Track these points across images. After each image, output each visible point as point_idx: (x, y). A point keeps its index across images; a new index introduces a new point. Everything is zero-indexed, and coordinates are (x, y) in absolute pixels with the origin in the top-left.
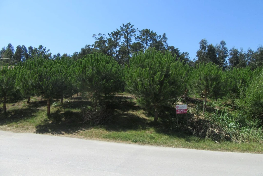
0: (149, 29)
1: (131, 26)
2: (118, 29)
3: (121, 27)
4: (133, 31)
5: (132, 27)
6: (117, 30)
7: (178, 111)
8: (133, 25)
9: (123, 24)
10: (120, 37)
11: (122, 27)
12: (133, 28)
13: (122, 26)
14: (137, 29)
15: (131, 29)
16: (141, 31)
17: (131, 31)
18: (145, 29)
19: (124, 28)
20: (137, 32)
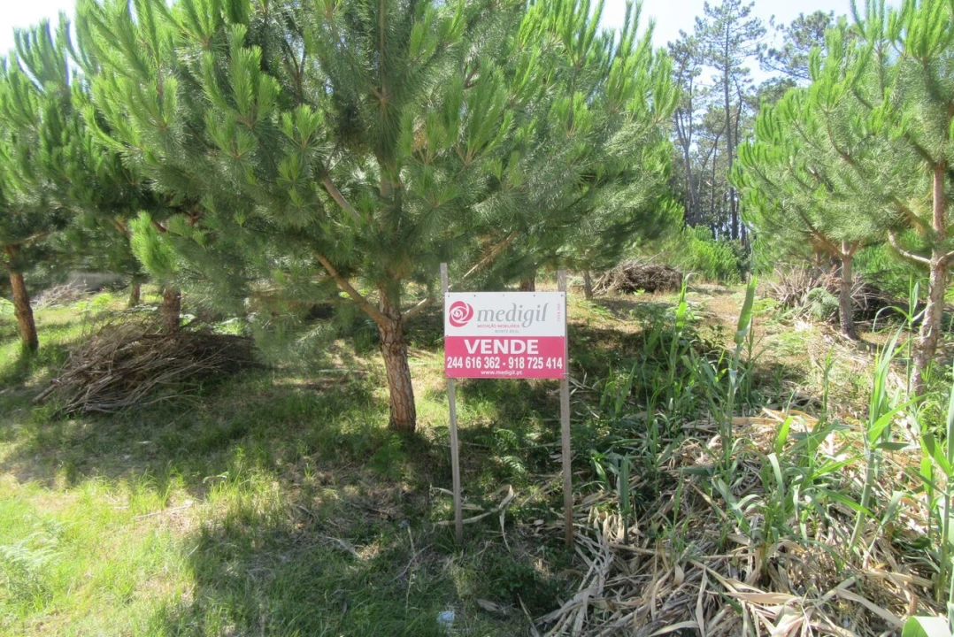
0: (827, 12)
1: (740, 7)
2: (684, 31)
3: (697, 19)
4: (755, 31)
5: (746, 12)
6: (683, 34)
7: (464, 354)
8: (753, 4)
9: (707, 5)
10: (698, 66)
11: (702, 18)
12: (753, 19)
13: (702, 16)
14: (773, 17)
15: (742, 21)
16: (788, 25)
17: (743, 31)
18: (809, 13)
19: (711, 21)
20: (771, 31)
